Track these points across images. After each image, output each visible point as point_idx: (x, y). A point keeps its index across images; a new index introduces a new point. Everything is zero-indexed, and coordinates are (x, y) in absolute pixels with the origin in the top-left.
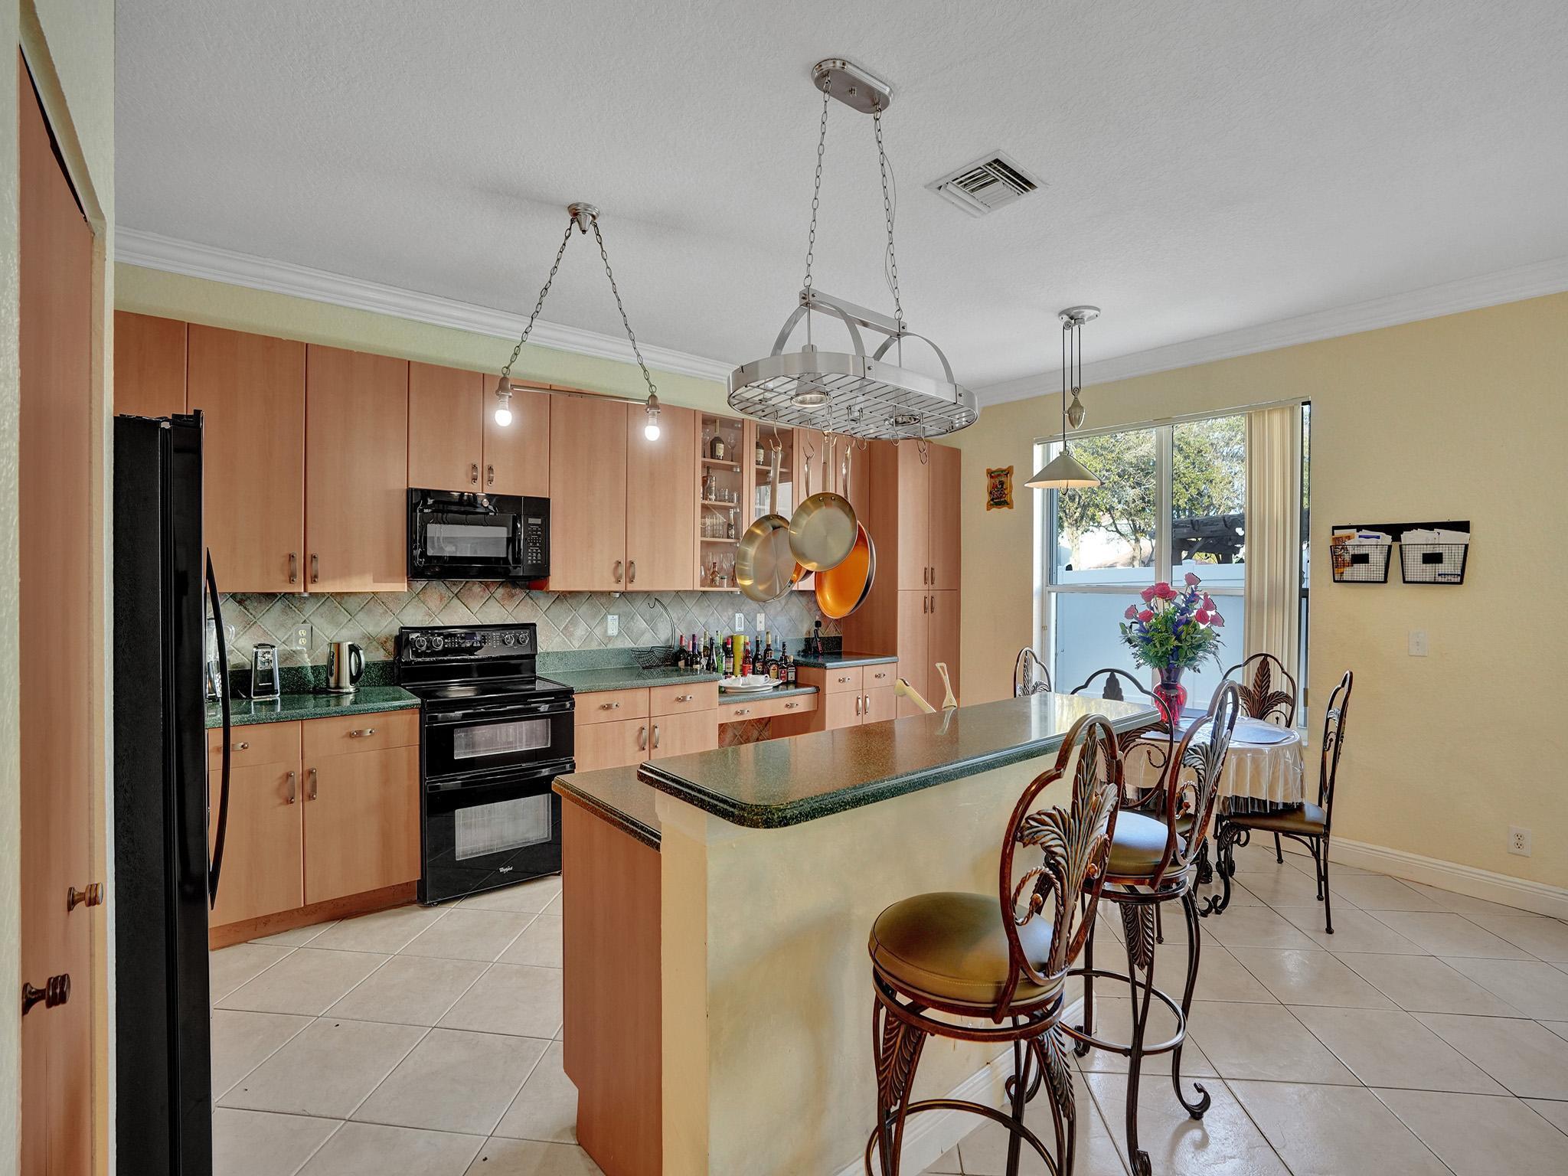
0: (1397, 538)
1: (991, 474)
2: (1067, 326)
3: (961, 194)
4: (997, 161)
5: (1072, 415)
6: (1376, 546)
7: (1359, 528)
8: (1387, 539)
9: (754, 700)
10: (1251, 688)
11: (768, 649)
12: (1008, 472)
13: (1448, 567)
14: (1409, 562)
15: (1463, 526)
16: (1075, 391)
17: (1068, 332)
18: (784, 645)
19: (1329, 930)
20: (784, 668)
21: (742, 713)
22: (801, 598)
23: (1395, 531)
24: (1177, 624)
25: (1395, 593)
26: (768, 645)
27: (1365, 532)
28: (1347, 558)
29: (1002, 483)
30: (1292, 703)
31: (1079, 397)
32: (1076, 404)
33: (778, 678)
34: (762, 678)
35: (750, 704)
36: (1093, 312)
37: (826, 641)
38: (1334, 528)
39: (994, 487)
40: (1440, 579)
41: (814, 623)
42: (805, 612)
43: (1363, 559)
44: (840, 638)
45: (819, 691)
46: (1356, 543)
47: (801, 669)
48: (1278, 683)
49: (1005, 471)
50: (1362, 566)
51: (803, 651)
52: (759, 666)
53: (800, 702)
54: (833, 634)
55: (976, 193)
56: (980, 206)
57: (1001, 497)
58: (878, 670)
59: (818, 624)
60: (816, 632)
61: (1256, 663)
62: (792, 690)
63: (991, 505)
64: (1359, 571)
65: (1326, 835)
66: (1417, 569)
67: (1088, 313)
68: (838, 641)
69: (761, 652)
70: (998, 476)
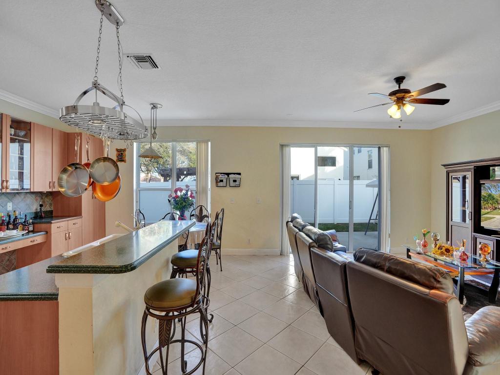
0: (228, 176)
1: (117, 150)
2: (152, 108)
3: (134, 60)
4: (150, 57)
5: (154, 136)
6: (224, 178)
7: (221, 173)
8: (226, 176)
9: (12, 241)
10: (198, 215)
11: (16, 218)
12: (124, 150)
13: (237, 183)
14: (230, 182)
15: (239, 174)
16: (155, 128)
17: (153, 110)
18: (26, 216)
19: (221, 271)
20: (26, 225)
21: (6, 248)
22: (32, 195)
23: (228, 174)
24: (185, 198)
25: (228, 189)
26: (16, 217)
27: (222, 175)
28: (219, 181)
29: (122, 154)
30: (208, 218)
31: (156, 131)
32: (155, 132)
33: (23, 230)
34: (15, 231)
35: (10, 244)
36: (160, 106)
37: (45, 212)
38: (216, 173)
39: (119, 154)
40: (236, 186)
41: (39, 206)
42: (34, 200)
43: (222, 181)
44: (52, 211)
45: (48, 233)
46: (221, 177)
47: (36, 225)
48: (205, 213)
51: (34, 217)
52: (11, 226)
53: (38, 238)
54: (49, 209)
55: (139, 63)
56: (139, 66)
57: (122, 159)
58: (74, 221)
59: (41, 206)
60: (41, 209)
61: (199, 208)
62: (31, 235)
64: (221, 184)
65: (220, 248)
66: (232, 184)
67: (159, 106)
68: (51, 212)
69: (12, 220)
70: (120, 151)
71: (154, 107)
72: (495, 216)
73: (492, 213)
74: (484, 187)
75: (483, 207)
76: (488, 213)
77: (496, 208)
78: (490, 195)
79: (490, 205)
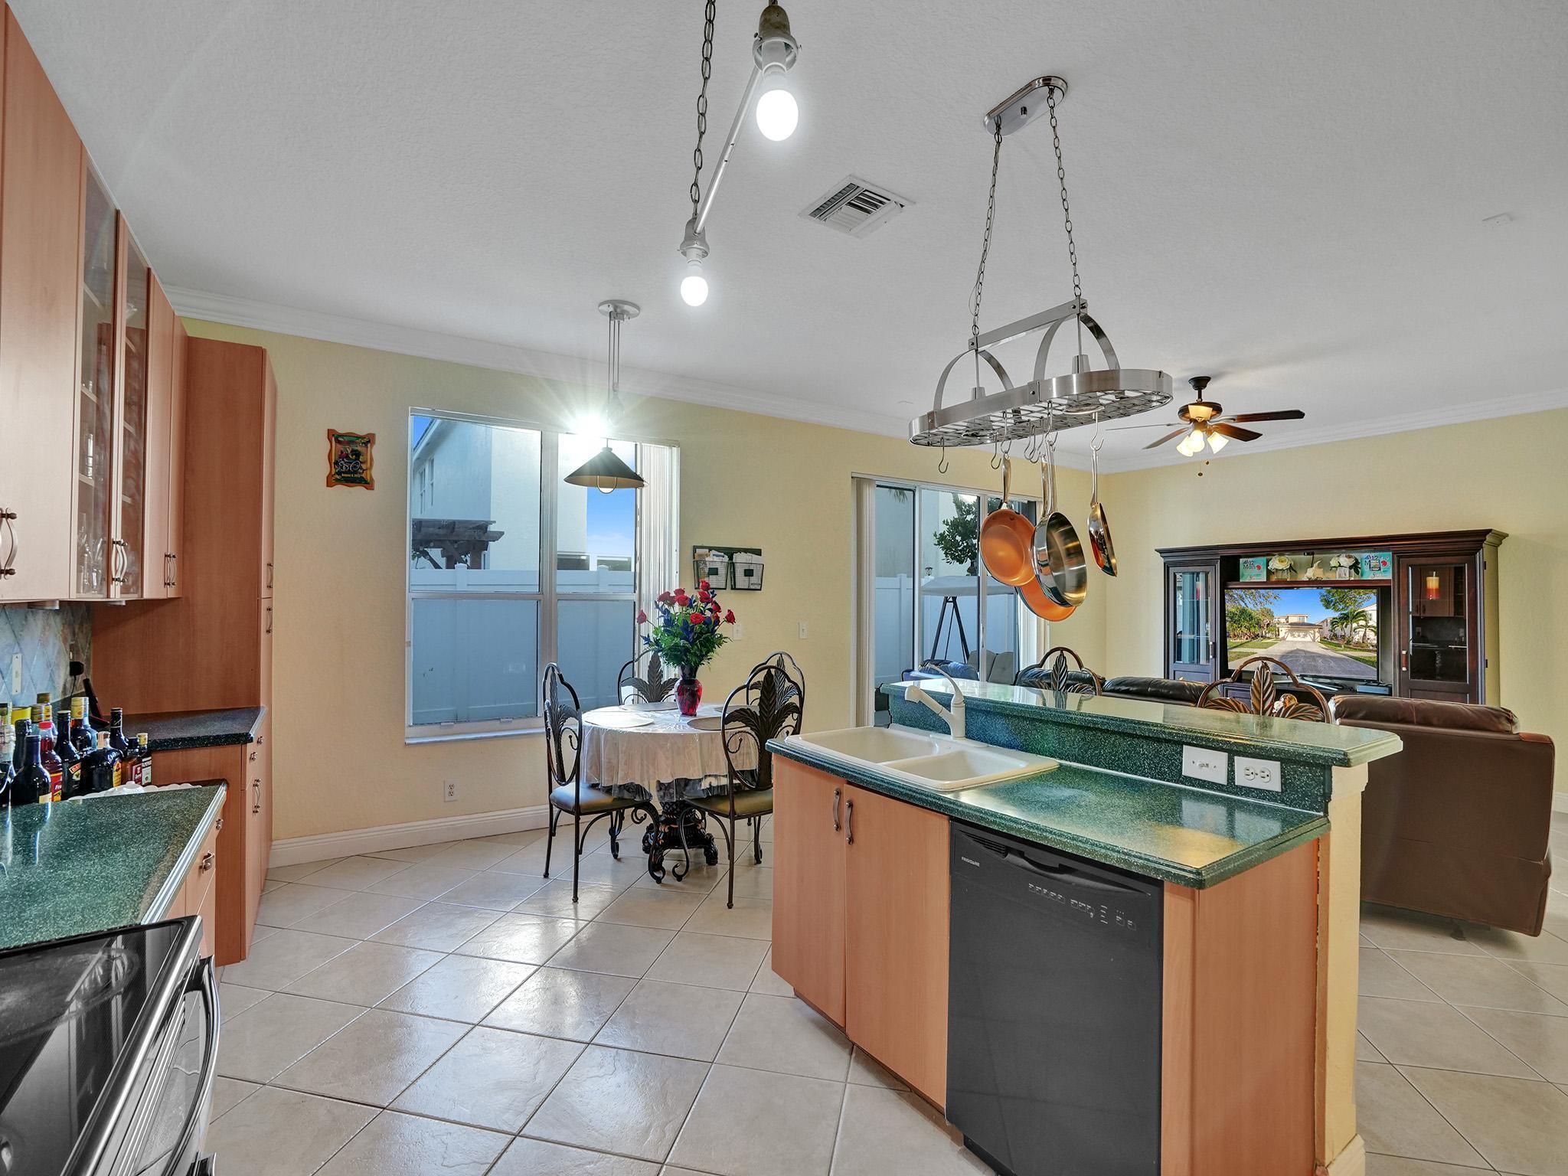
0: (731, 558)
1: (337, 438)
6: (721, 562)
7: (710, 549)
8: (725, 558)
12: (369, 440)
13: (754, 579)
14: (737, 575)
15: (758, 552)
20: (136, 762)
23: (730, 552)
27: (714, 552)
28: (705, 569)
29: (357, 454)
38: (694, 548)
39: (343, 456)
40: (752, 587)
43: (713, 572)
46: (710, 559)
49: (363, 437)
50: (714, 577)
57: (356, 472)
63: (336, 480)
64: (711, 581)
66: (742, 581)
67: (629, 311)
70: (349, 443)
71: (617, 312)
72: (1255, 650)
73: (1249, 644)
74: (1231, 596)
75: (1232, 634)
76: (1241, 645)
77: (1257, 636)
78: (1243, 612)
79: (1245, 631)
